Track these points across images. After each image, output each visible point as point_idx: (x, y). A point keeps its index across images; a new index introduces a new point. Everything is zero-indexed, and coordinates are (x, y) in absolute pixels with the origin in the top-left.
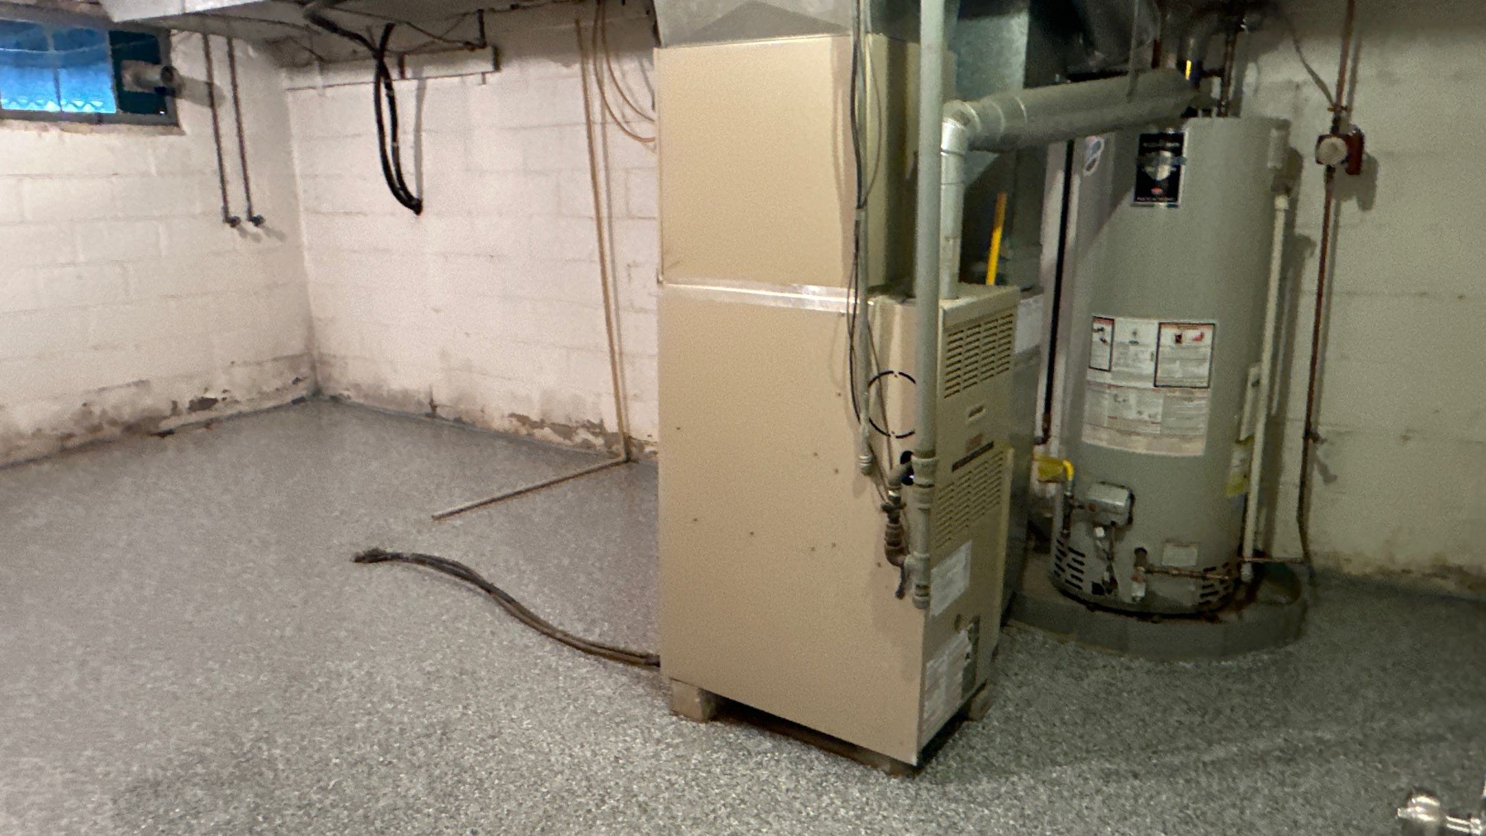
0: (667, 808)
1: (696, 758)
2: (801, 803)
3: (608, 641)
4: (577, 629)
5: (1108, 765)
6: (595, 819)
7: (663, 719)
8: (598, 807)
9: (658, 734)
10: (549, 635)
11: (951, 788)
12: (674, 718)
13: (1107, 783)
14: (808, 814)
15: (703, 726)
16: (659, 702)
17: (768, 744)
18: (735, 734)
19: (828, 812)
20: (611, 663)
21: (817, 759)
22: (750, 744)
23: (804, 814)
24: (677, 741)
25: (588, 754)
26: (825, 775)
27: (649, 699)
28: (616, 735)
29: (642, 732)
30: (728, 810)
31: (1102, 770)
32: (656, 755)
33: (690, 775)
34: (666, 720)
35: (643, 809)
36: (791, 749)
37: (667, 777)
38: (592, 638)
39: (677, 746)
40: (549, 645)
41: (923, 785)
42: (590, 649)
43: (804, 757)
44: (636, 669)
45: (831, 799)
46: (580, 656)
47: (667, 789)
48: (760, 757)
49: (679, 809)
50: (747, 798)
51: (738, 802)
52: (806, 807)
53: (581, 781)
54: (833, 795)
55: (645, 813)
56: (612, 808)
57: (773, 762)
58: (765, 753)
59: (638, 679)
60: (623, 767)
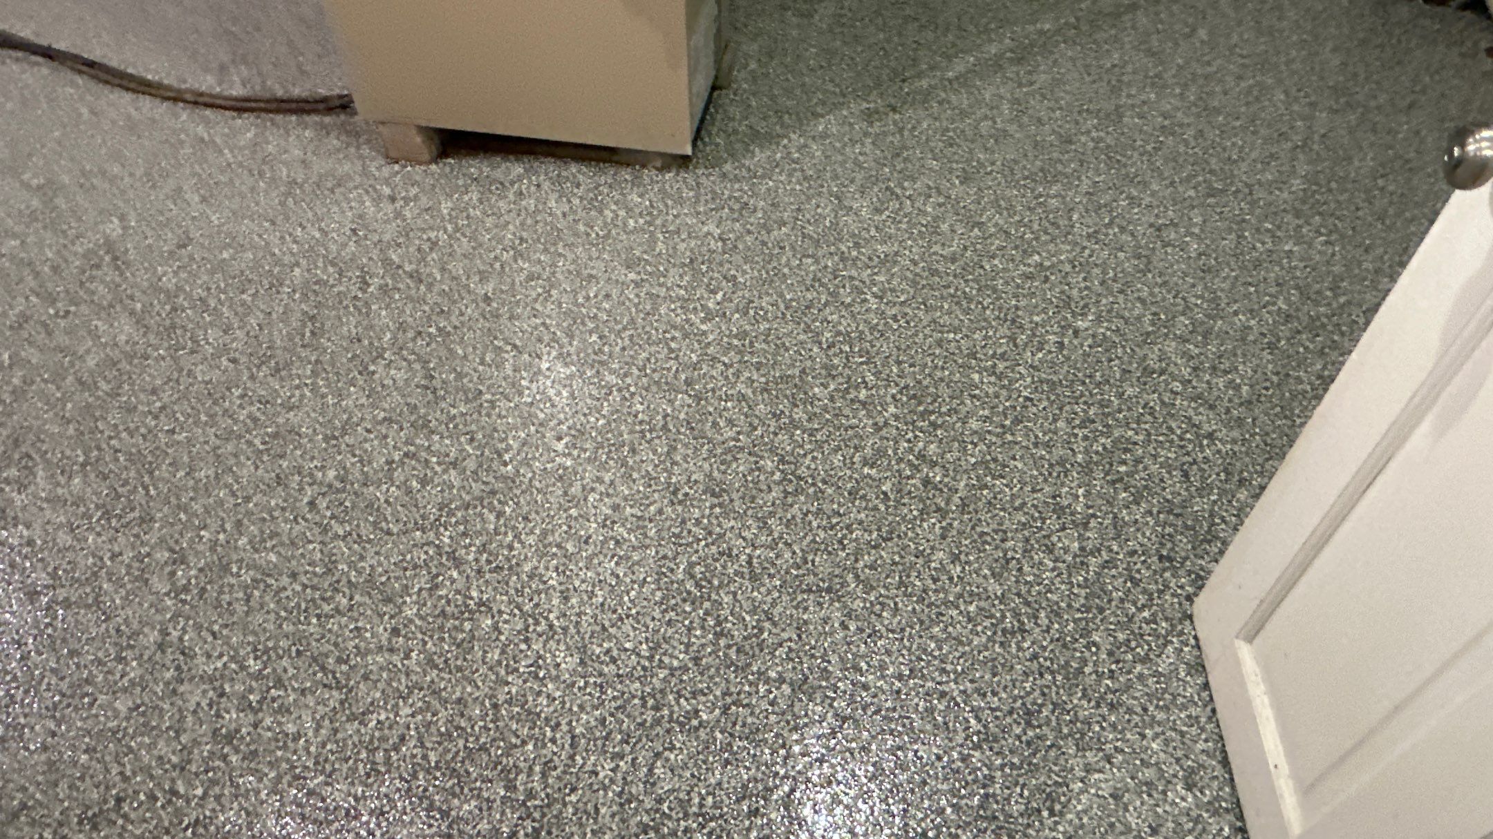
0: (443, 270)
1: (445, 207)
2: (586, 225)
3: (256, 89)
4: (207, 83)
5: (865, 105)
6: (367, 304)
7: (379, 168)
8: (365, 292)
9: (387, 191)
10: (175, 100)
11: (728, 167)
12: (397, 167)
13: (871, 124)
14: (597, 235)
15: (433, 167)
16: (365, 151)
17: (518, 169)
18: (476, 167)
19: (616, 226)
20: (279, 118)
21: (579, 172)
22: (498, 174)
23: (594, 235)
24: (414, 191)
25: (318, 235)
26: (596, 188)
27: (352, 150)
28: (337, 203)
29: (367, 192)
30: (512, 253)
31: (862, 111)
32: (398, 215)
33: (450, 228)
34: (386, 171)
35: (416, 277)
36: (548, 169)
37: (425, 237)
38: (237, 91)
39: (416, 198)
40: (184, 114)
41: (700, 172)
42: (241, 106)
43: (564, 174)
44: (316, 118)
45: (614, 211)
46: (234, 118)
47: (431, 249)
48: (516, 186)
49: (457, 267)
50: (525, 235)
51: (517, 242)
52: (592, 227)
53: (325, 266)
54: (614, 207)
55: (421, 281)
56: (381, 288)
57: (533, 189)
58: (520, 179)
59: (327, 130)
60: (366, 238)
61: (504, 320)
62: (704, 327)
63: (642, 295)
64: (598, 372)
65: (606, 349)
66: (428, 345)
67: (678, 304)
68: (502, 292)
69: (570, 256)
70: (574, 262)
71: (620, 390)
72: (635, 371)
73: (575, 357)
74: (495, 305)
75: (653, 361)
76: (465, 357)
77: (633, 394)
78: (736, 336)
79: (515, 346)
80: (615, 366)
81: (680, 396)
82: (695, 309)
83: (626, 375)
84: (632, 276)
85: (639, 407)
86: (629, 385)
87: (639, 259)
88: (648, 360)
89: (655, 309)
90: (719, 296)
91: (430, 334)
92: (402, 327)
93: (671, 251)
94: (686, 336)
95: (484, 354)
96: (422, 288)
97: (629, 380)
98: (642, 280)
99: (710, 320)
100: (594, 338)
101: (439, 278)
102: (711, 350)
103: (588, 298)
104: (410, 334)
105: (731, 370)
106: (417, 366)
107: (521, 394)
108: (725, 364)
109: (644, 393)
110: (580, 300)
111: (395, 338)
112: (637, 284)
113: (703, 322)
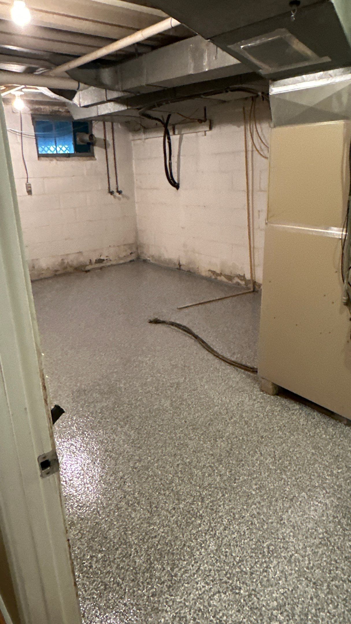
0: (255, 424)
1: (268, 408)
2: (308, 430)
3: (239, 361)
4: (228, 355)
6: (228, 423)
7: (257, 391)
8: (230, 420)
9: (254, 398)
10: (217, 357)
12: (262, 393)
14: (310, 435)
15: (272, 397)
16: (256, 386)
17: (297, 407)
18: (285, 402)
19: (318, 435)
20: (239, 369)
21: (317, 415)
22: (290, 406)
23: (309, 434)
24: (262, 401)
25: (228, 401)
26: (319, 422)
27: (252, 384)
28: (239, 395)
29: (249, 396)
30: (279, 428)
32: (253, 405)
33: (265, 414)
34: (258, 393)
35: (246, 423)
36: (307, 410)
37: (257, 413)
38: (233, 359)
39: (261, 403)
40: (217, 360)
42: (232, 363)
43: (311, 413)
44: (249, 373)
45: (320, 430)
46: (228, 365)
47: (256, 417)
48: (293, 411)
49: (260, 425)
50: (286, 425)
51: (283, 426)
52: (309, 432)
53: (224, 410)
54: (321, 429)
55: (247, 424)
56: (235, 421)
57: (298, 414)
58: (296, 410)
59: (249, 376)
60: (240, 407)
61: (263, 445)
62: (327, 477)
63: (312, 458)
64: (281, 473)
65: (289, 467)
66: (237, 441)
67: (323, 466)
68: (268, 437)
69: (296, 437)
70: (297, 439)
71: (285, 481)
72: (294, 478)
73: (277, 465)
74: (263, 440)
75: (302, 478)
76: (245, 449)
77: (288, 485)
78: (337, 486)
79: (261, 454)
80: (288, 474)
81: (304, 493)
82: (328, 471)
83: (290, 478)
84: (313, 451)
85: (288, 490)
86: (289, 481)
87: (319, 447)
88: (301, 477)
89: (314, 464)
90: (339, 471)
91: (239, 439)
92: (233, 434)
93: (332, 450)
94: (319, 476)
95: (251, 451)
96: (246, 426)
97: (289, 480)
98: (316, 454)
99: (331, 476)
100: (288, 462)
101: (252, 425)
102: (325, 485)
103: (293, 451)
104: (234, 436)
105: (327, 494)
106: (230, 445)
107: (253, 467)
108: (326, 492)
109: (292, 486)
110: (291, 450)
111: (229, 435)
112: (313, 454)
113: (328, 475)
